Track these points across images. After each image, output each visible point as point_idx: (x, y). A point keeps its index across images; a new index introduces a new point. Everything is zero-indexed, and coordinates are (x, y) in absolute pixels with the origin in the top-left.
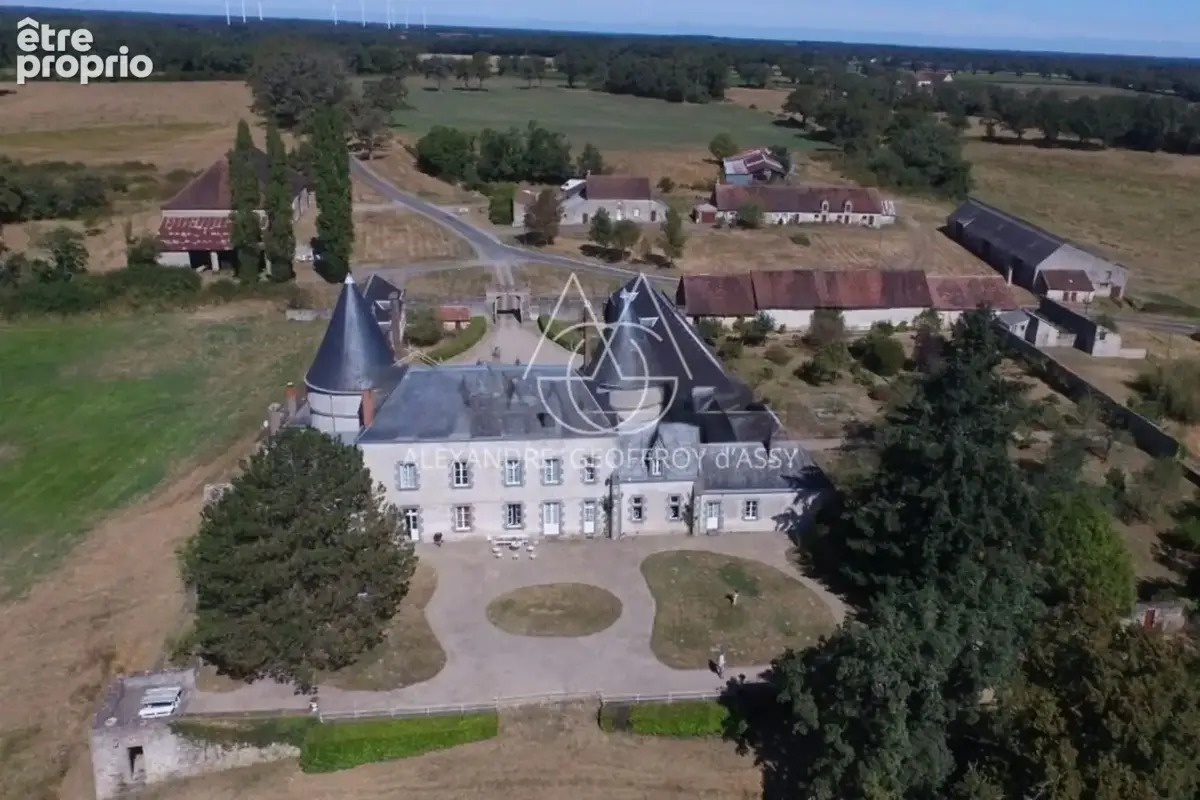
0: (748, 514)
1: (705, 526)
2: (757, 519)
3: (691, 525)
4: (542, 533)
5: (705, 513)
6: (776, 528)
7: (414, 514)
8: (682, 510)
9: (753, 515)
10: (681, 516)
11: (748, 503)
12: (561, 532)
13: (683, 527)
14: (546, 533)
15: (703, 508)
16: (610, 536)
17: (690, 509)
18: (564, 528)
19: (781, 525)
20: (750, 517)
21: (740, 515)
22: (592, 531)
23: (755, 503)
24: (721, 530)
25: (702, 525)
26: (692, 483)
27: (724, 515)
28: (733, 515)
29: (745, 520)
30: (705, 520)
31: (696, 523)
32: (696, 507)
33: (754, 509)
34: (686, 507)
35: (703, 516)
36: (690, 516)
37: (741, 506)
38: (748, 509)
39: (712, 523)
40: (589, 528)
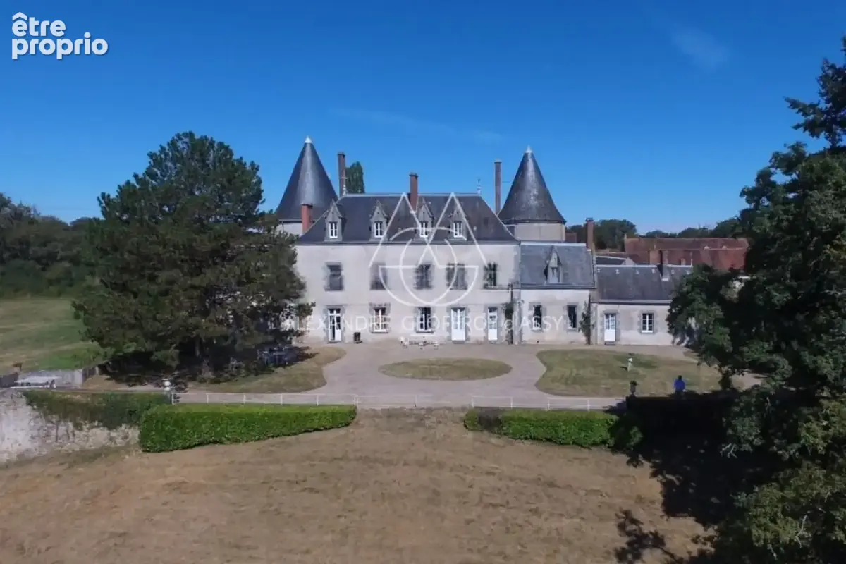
0: (644, 328)
1: (603, 338)
2: (654, 333)
3: (588, 335)
4: (449, 338)
5: (602, 323)
6: (673, 342)
7: (338, 315)
8: (580, 319)
9: (650, 329)
10: (579, 325)
11: (644, 316)
12: (468, 338)
13: (580, 336)
14: (454, 338)
15: (599, 319)
16: (512, 342)
17: (587, 318)
18: (470, 334)
19: (678, 340)
20: (647, 331)
21: (637, 327)
22: (496, 339)
23: (651, 316)
24: (619, 342)
25: (599, 334)
26: (587, 292)
27: (620, 327)
28: (630, 328)
29: (641, 333)
30: (603, 330)
31: (593, 332)
32: (593, 315)
33: (650, 322)
34: (583, 315)
35: (599, 327)
36: (587, 327)
37: (637, 319)
38: (645, 322)
39: (610, 335)
40: (493, 335)
